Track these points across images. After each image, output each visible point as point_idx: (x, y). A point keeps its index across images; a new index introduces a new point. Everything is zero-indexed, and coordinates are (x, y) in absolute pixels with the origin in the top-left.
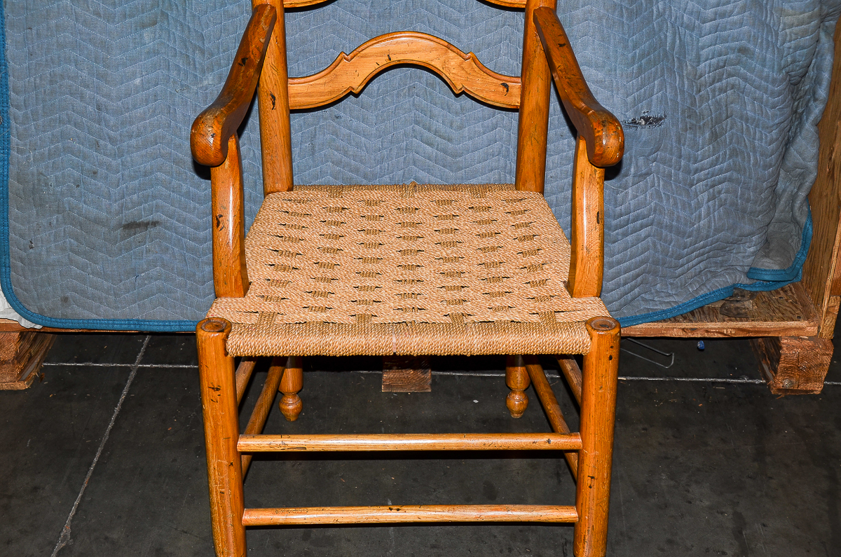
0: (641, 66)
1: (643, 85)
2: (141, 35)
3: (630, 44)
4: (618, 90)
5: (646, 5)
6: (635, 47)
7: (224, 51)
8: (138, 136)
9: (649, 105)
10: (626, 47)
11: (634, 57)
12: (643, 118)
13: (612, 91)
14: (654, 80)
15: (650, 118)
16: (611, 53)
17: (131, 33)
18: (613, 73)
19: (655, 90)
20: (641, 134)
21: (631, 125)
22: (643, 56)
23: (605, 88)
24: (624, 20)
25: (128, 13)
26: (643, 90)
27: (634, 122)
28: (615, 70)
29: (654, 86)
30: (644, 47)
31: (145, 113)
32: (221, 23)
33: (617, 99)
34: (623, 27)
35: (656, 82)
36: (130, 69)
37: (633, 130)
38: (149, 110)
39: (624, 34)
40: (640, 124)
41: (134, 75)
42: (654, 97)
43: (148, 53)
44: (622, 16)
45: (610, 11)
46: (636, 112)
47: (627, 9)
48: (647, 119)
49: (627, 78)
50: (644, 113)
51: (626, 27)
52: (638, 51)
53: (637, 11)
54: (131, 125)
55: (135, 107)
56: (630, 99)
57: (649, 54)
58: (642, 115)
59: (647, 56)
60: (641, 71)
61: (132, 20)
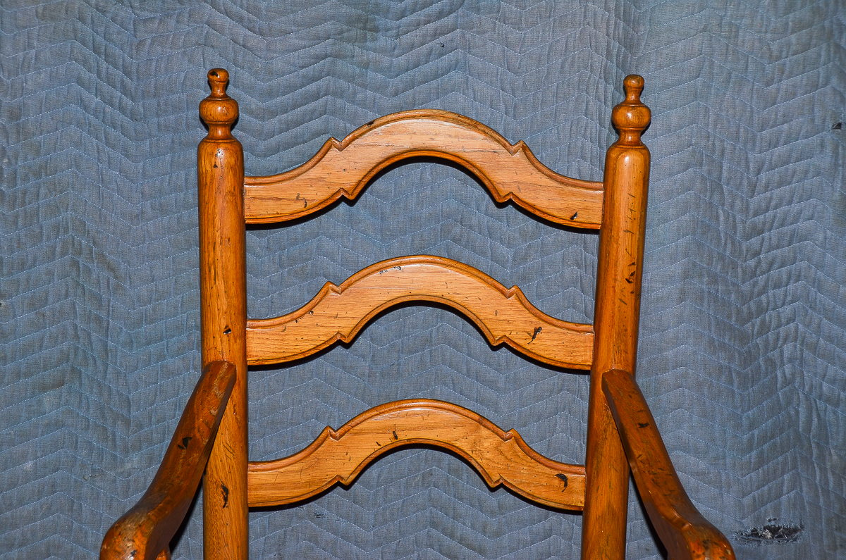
0: (762, 453)
1: (765, 481)
2: (40, 402)
3: (745, 422)
4: (729, 487)
5: (767, 369)
6: (752, 426)
7: (158, 422)
8: (22, 545)
9: (777, 509)
10: (738, 426)
11: (751, 440)
12: (768, 528)
13: (721, 488)
14: (783, 473)
15: (779, 528)
16: (717, 434)
17: (26, 398)
18: (721, 462)
19: (785, 489)
20: (766, 551)
21: (751, 538)
22: (764, 439)
23: (709, 483)
24: (735, 388)
25: (23, 370)
26: (766, 488)
27: (755, 533)
28: (724, 458)
29: (783, 483)
30: (767, 425)
31: (35, 511)
32: (156, 383)
33: (729, 500)
34: (733, 397)
35: (786, 477)
36: (18, 449)
37: (753, 545)
38: (41, 507)
39: (735, 407)
40: (764, 537)
41: (24, 457)
42: (784, 498)
43: (48, 425)
44: (731, 383)
45: (713, 375)
46: (757, 519)
47: (738, 373)
48: (774, 531)
49: (742, 469)
50: (770, 521)
51: (738, 398)
52: (756, 432)
53: (753, 377)
54: (13, 529)
55: (21, 502)
56: (747, 500)
57: (773, 437)
58: (768, 524)
59: (771, 439)
60: (761, 461)
61: (29, 380)
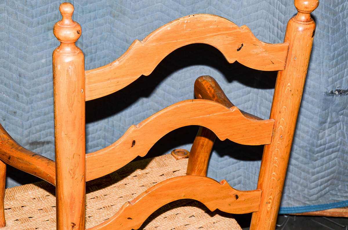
0: (337, 61)
1: (338, 72)
2: (47, 35)
3: (332, 48)
4: (324, 74)
5: (342, 26)
6: (335, 50)
7: (94, 45)
8: (42, 92)
9: (341, 83)
10: (329, 50)
11: (334, 56)
13: (320, 75)
14: (345, 69)
15: (341, 90)
16: (321, 53)
17: (42, 33)
18: (321, 64)
19: (345, 75)
20: (335, 99)
21: (330, 94)
22: (339, 55)
23: (316, 73)
24: (330, 35)
25: (40, 22)
26: (338, 75)
27: (332, 93)
28: (323, 63)
29: (344, 73)
30: (340, 50)
31: (47, 79)
32: (93, 29)
33: (323, 80)
34: (329, 38)
35: (346, 70)
36: (39, 54)
37: (331, 97)
38: (49, 78)
39: (329, 42)
40: (335, 94)
41: (42, 58)
42: (344, 79)
43: (51, 45)
44: (328, 32)
45: (322, 29)
46: (333, 87)
47: (331, 28)
48: (339, 91)
49: (329, 67)
50: (338, 87)
51: (330, 39)
52: (336, 52)
53: (337, 29)
54: (38, 86)
55: (41, 75)
56: (330, 80)
57: (342, 54)
58: (337, 89)
59: (342, 55)
60: (337, 64)
61: (43, 26)
